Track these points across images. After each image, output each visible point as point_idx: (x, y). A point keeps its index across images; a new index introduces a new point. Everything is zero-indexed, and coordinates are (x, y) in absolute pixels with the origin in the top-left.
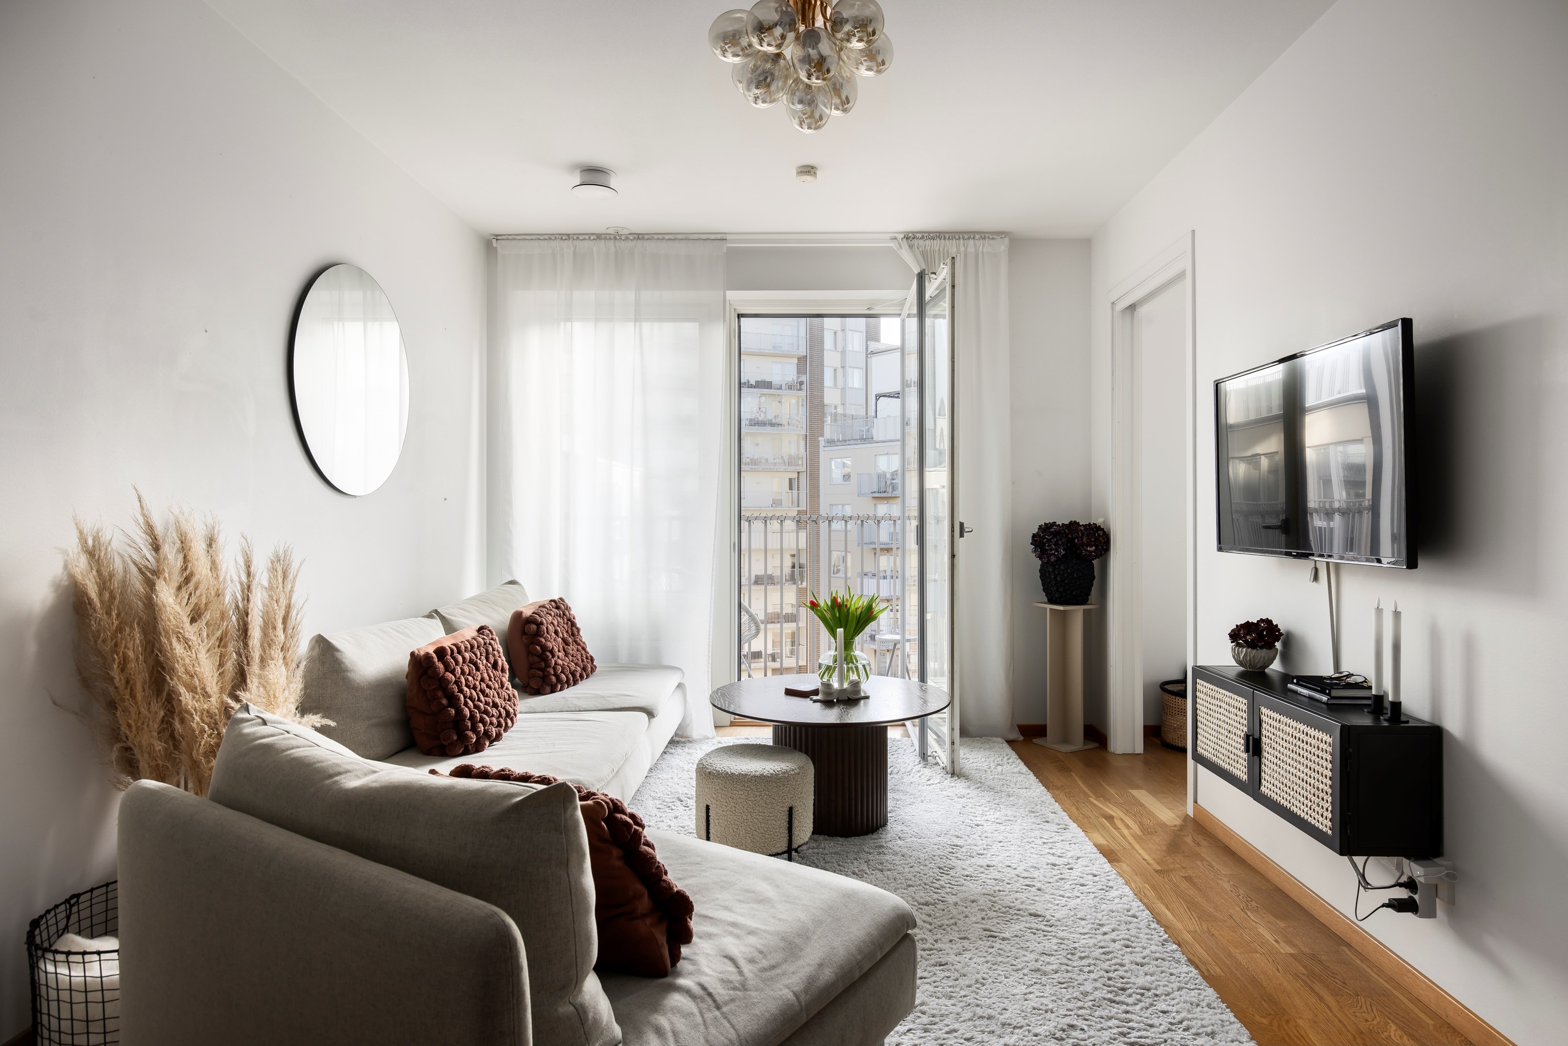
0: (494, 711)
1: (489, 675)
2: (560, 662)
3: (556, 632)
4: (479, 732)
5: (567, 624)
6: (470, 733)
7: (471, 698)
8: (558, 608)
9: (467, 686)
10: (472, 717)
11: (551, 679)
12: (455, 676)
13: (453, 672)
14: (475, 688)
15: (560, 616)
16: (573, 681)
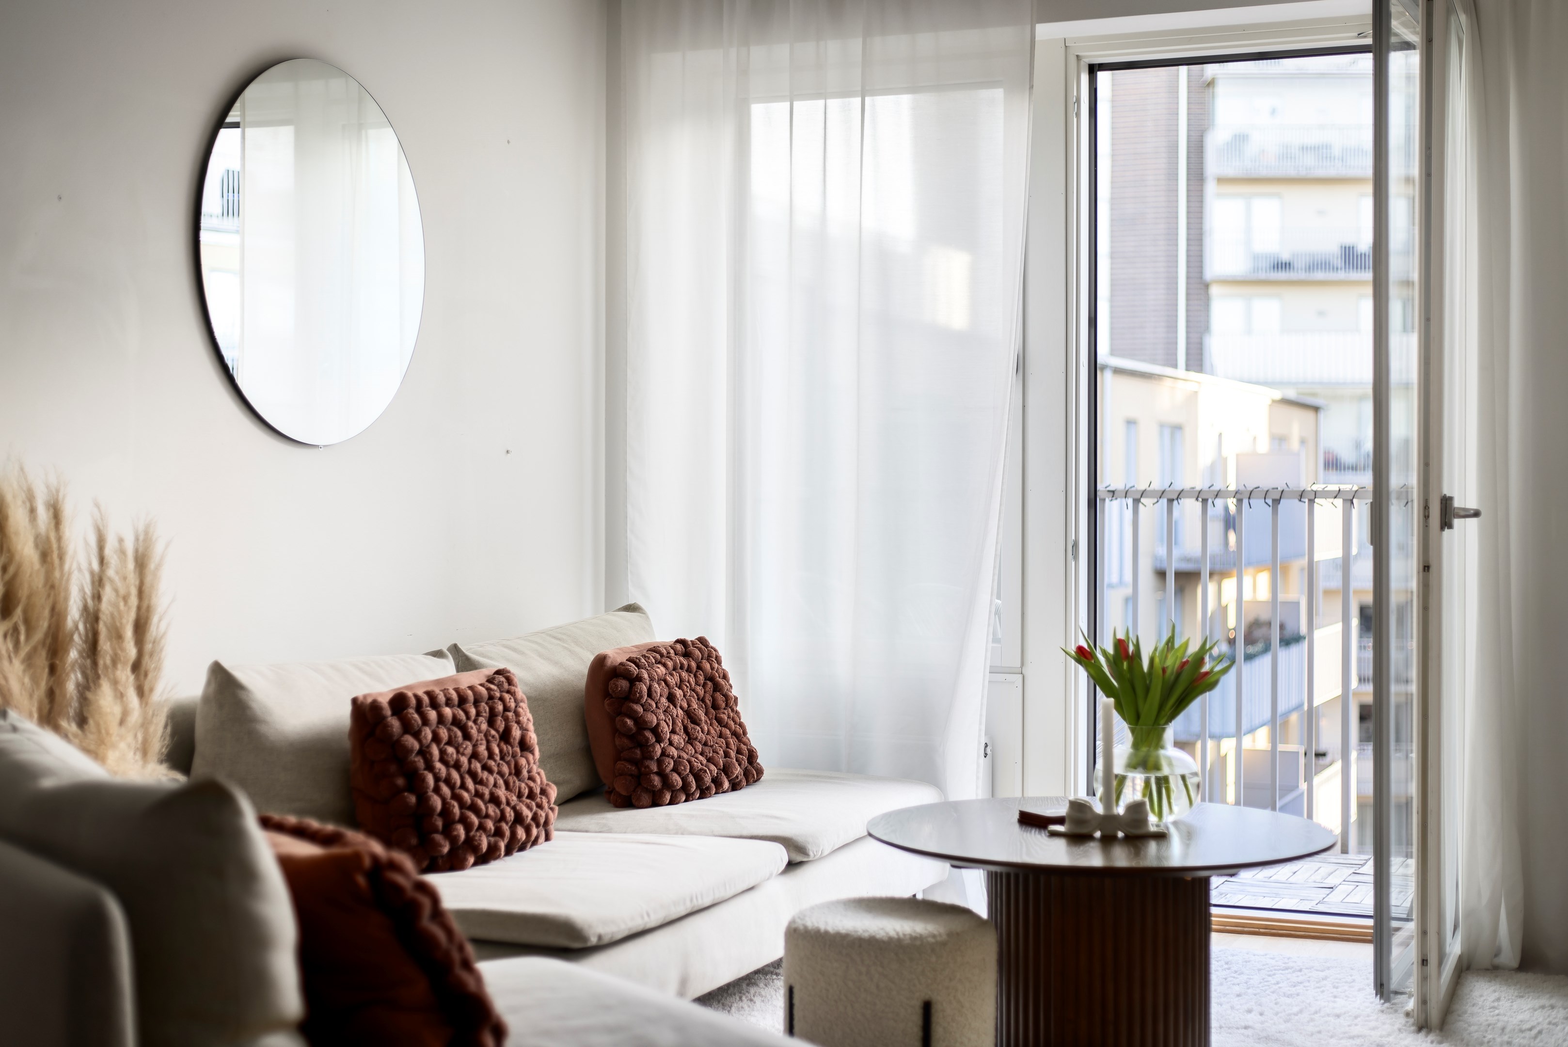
0: (492, 810)
1: (489, 749)
2: (674, 752)
3: (671, 698)
4: (456, 838)
5: (704, 685)
6: (438, 837)
7: (448, 781)
8: (687, 655)
9: (442, 760)
10: (446, 811)
11: (651, 781)
12: (420, 741)
13: (417, 735)
14: (457, 766)
15: (689, 670)
16: (698, 787)
